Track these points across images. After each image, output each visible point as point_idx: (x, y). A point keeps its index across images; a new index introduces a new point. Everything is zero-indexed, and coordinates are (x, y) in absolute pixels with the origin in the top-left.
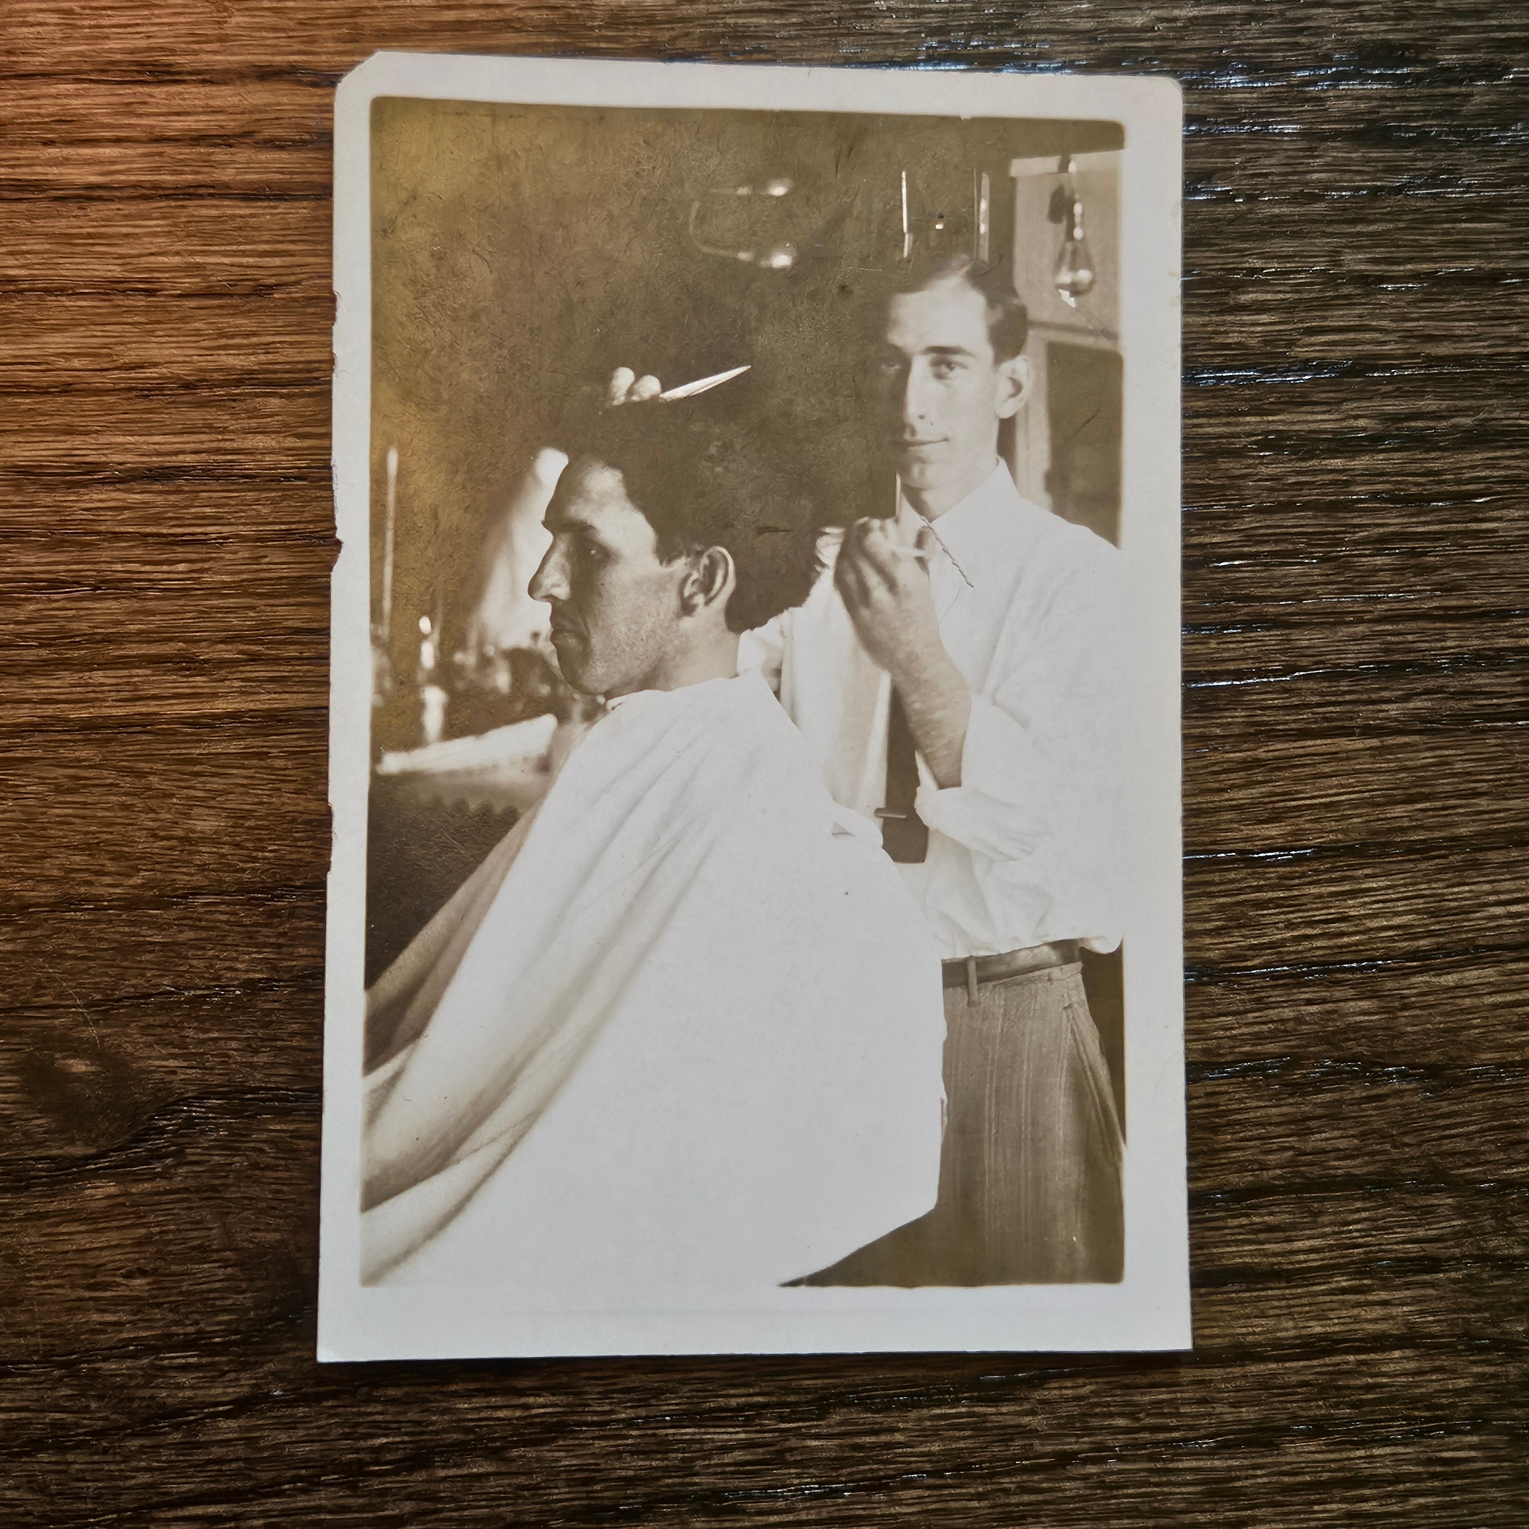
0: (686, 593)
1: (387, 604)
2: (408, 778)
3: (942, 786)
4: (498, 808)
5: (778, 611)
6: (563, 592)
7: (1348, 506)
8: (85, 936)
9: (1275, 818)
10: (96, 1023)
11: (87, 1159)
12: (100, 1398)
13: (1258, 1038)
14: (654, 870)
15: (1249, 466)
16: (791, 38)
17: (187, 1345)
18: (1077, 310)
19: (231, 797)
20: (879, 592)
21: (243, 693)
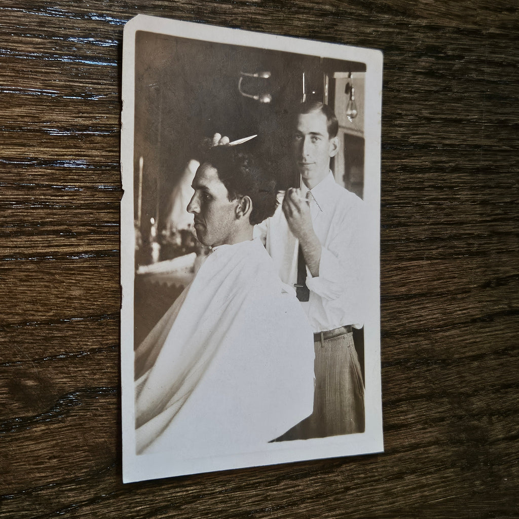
0: (237, 212)
1: (140, 213)
2: (148, 275)
3: (313, 276)
4: (178, 285)
5: (265, 218)
6: (198, 210)
7: (423, 189)
8: (32, 335)
9: (404, 285)
10: (37, 367)
11: (34, 417)
12: (40, 504)
13: (399, 354)
14: (228, 305)
15: (397, 176)
16: (268, 24)
17: (71, 481)
18: (352, 123)
19: (85, 282)
20: (295, 213)
21: (88, 245)
